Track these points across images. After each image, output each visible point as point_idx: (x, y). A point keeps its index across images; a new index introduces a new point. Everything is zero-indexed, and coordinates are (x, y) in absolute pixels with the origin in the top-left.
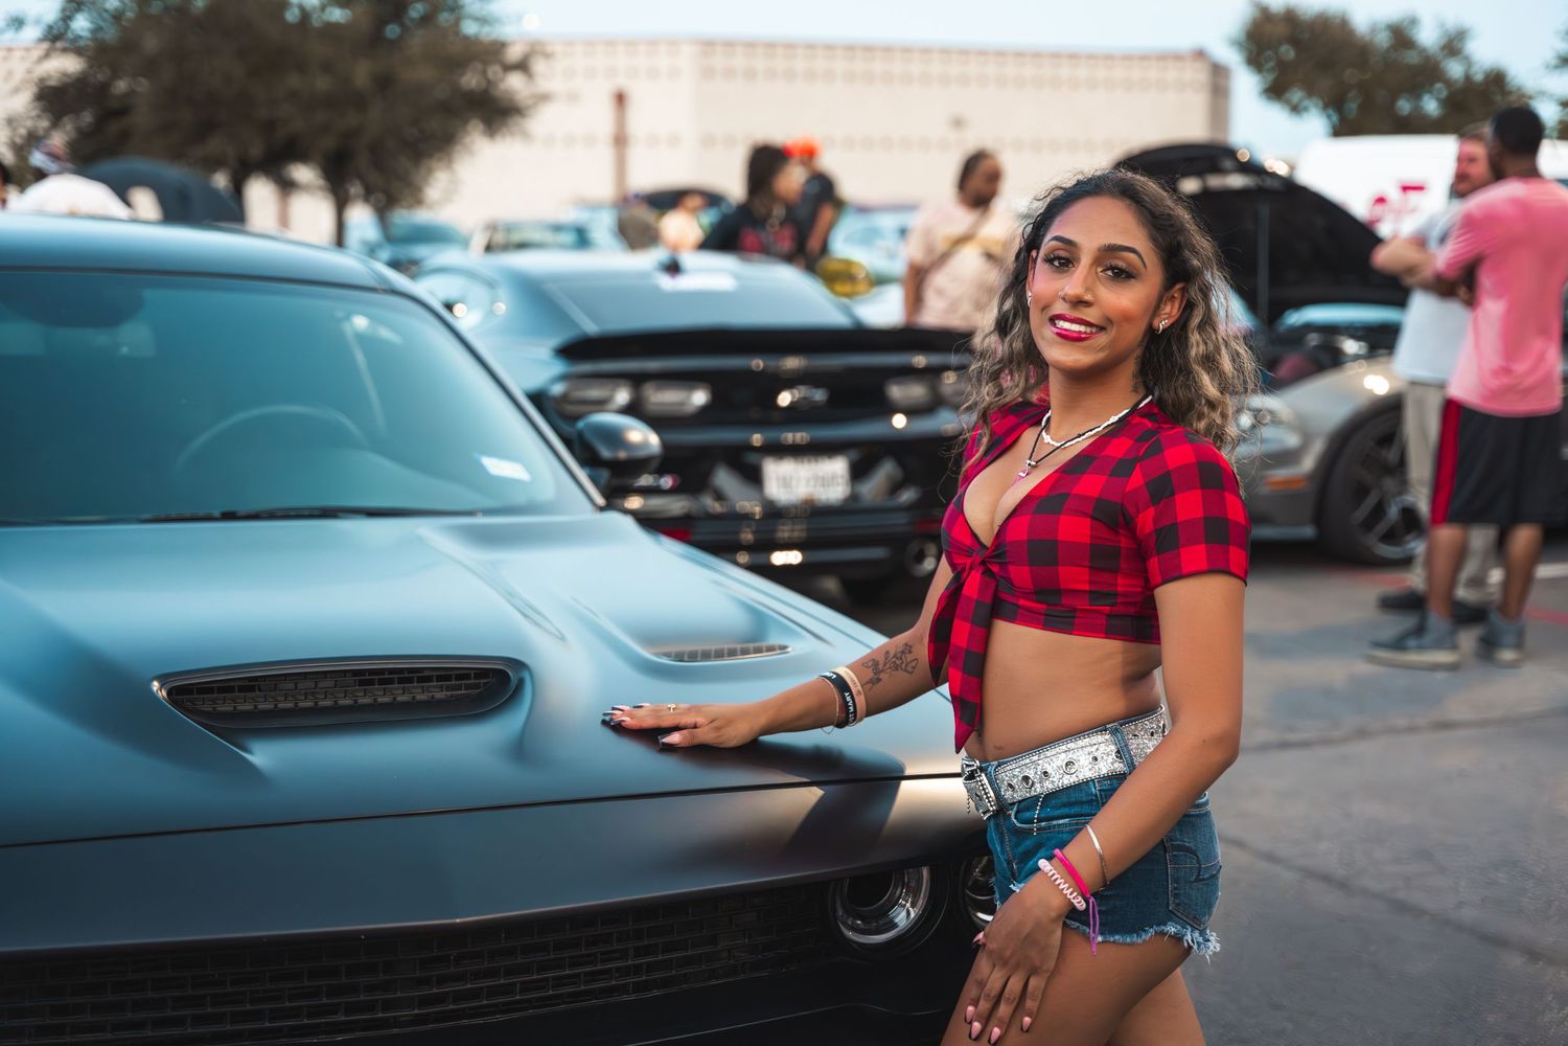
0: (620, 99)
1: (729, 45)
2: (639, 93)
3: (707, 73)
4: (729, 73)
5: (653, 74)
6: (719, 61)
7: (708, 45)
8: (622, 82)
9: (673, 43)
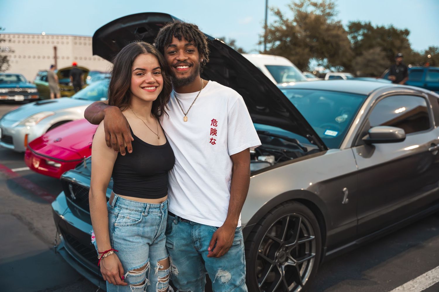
0: (55, 48)
1: (80, 37)
2: (59, 47)
3: (76, 43)
4: (80, 44)
5: (63, 43)
6: (78, 41)
7: (75, 37)
8: (55, 44)
9: (67, 36)
